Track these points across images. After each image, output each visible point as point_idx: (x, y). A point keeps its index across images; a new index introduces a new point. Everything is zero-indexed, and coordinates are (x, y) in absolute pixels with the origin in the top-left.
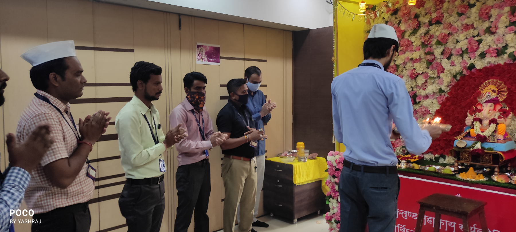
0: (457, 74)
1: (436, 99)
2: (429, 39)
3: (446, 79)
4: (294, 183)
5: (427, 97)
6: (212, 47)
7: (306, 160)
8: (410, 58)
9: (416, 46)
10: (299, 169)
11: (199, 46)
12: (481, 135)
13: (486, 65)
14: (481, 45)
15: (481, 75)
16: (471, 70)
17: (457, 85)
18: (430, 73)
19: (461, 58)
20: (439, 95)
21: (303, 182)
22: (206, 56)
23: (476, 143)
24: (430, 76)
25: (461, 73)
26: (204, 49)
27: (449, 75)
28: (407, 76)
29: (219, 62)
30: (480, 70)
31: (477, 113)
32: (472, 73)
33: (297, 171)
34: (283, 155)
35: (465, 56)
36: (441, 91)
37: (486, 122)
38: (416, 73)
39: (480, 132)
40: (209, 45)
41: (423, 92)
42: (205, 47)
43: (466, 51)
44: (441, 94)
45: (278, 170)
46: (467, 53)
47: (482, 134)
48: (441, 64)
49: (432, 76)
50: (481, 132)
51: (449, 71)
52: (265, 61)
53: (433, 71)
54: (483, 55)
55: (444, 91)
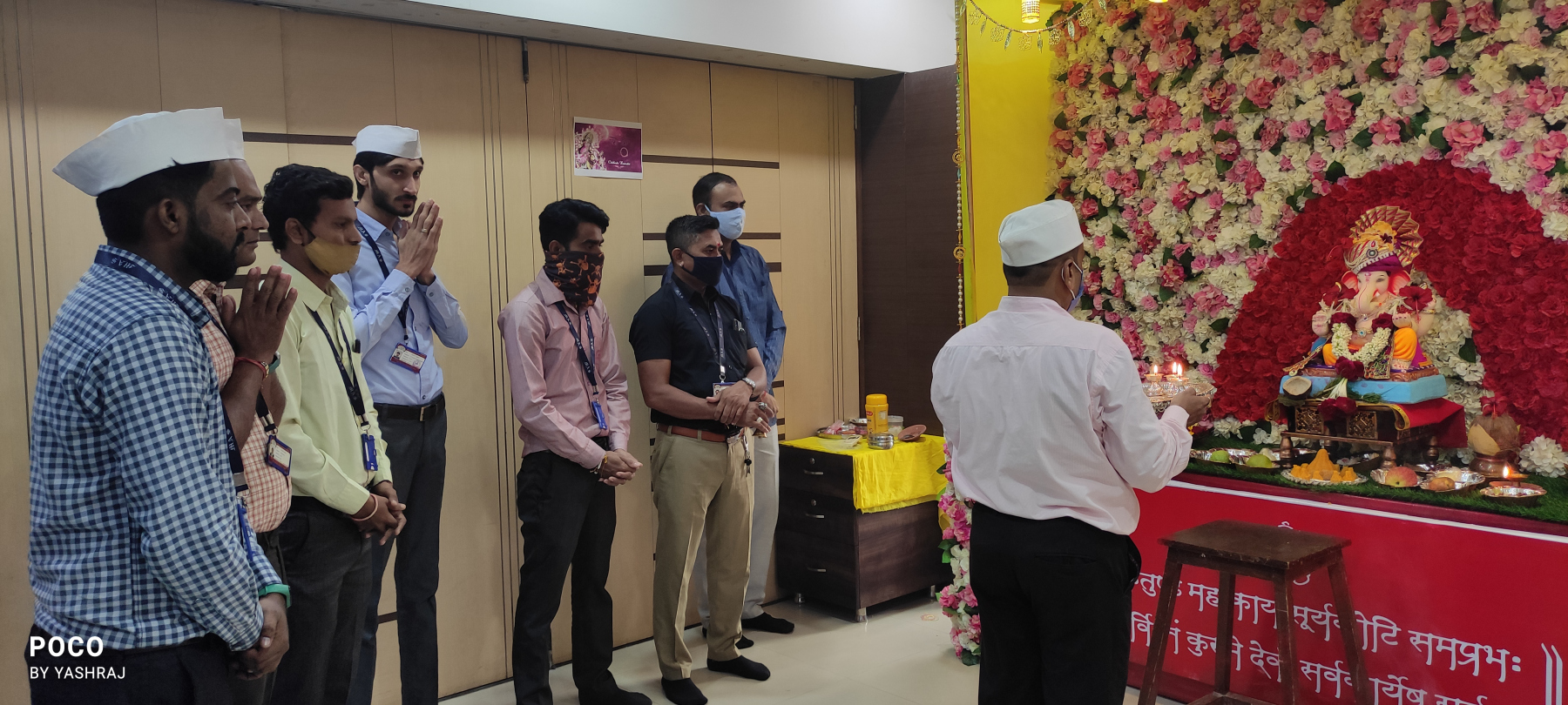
0: (1298, 192)
1: (1244, 265)
2: (1222, 95)
3: (1269, 207)
4: (857, 507)
5: (1219, 259)
6: (618, 128)
7: (892, 443)
8: (1174, 150)
9: (1188, 117)
10: (871, 469)
11: (579, 128)
12: (1350, 359)
13: (1373, 166)
14: (1358, 112)
15: (1361, 195)
16: (1335, 181)
17: (1298, 222)
18: (1227, 190)
19: (1308, 147)
20: (1252, 253)
21: (883, 503)
22: (602, 153)
23: (1336, 383)
24: (1227, 200)
25: (1307, 190)
26: (595, 135)
27: (1277, 197)
28: (1167, 200)
29: (639, 170)
30: (1358, 182)
31: (1345, 301)
32: (1339, 191)
33: (863, 474)
34: (829, 431)
35: (1319, 141)
36: (1256, 241)
37: (1365, 325)
38: (1191, 191)
39: (1347, 351)
40: (610, 124)
41: (1207, 246)
42: (599, 128)
43: (1320, 130)
44: (1255, 249)
45: (813, 473)
46: (1324, 134)
47: (1350, 357)
48: (1255, 164)
49: (1232, 200)
50: (1350, 351)
51: (1277, 184)
52: (776, 166)
53: (1234, 186)
54: (1364, 140)
55: (1263, 243)
